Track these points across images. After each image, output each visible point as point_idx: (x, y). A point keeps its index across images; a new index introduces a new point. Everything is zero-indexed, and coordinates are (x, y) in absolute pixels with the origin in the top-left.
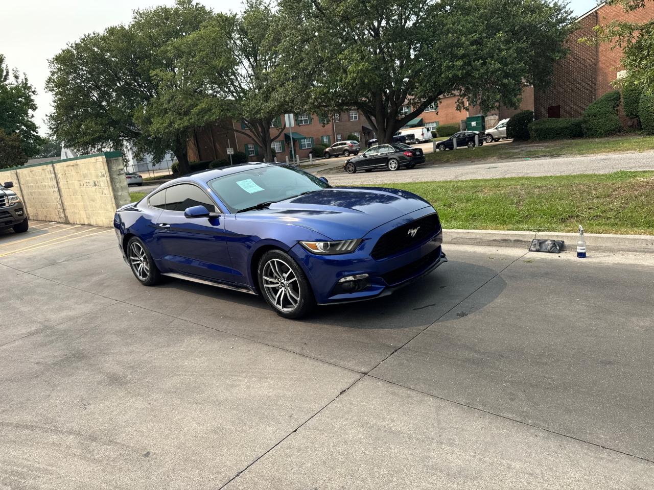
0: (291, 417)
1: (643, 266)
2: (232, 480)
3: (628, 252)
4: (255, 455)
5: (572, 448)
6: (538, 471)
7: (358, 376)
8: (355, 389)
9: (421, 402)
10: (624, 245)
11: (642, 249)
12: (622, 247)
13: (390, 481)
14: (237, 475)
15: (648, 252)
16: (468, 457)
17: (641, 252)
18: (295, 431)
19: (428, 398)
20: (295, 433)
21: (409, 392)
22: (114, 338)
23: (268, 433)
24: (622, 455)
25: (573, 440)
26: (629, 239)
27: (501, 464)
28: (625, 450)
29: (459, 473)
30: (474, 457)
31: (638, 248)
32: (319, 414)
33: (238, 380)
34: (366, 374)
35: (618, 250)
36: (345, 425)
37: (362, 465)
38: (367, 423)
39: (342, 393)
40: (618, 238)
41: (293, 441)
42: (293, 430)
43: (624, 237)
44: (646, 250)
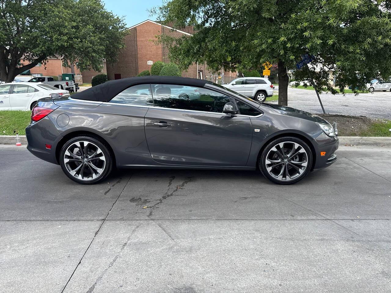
5: (226, 223)
6: (221, 236)
7: (100, 223)
9: (148, 224)
18: (80, 263)
19: (151, 222)
21: (138, 222)
28: (244, 219)
30: (192, 240)
34: (104, 220)
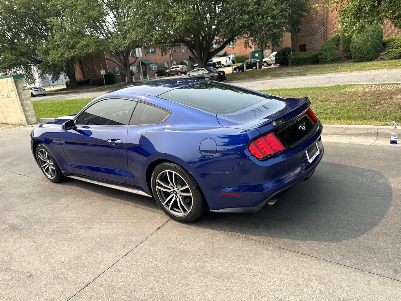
0: (124, 246)
1: (341, 144)
2: (83, 289)
3: (334, 135)
4: (99, 272)
8: (166, 226)
10: (331, 131)
11: (341, 133)
12: (331, 132)
13: (180, 283)
14: (87, 286)
15: (344, 135)
16: (227, 265)
17: (341, 135)
20: (125, 256)
22: (16, 200)
23: (108, 257)
24: (314, 258)
25: (288, 251)
26: (334, 127)
27: (246, 268)
29: (221, 275)
31: (339, 132)
32: (142, 243)
33: (93, 225)
35: (328, 134)
36: (157, 249)
37: (164, 274)
38: (170, 247)
39: (157, 230)
40: (328, 127)
41: (124, 262)
42: (125, 255)
43: (332, 126)
44: (343, 134)
